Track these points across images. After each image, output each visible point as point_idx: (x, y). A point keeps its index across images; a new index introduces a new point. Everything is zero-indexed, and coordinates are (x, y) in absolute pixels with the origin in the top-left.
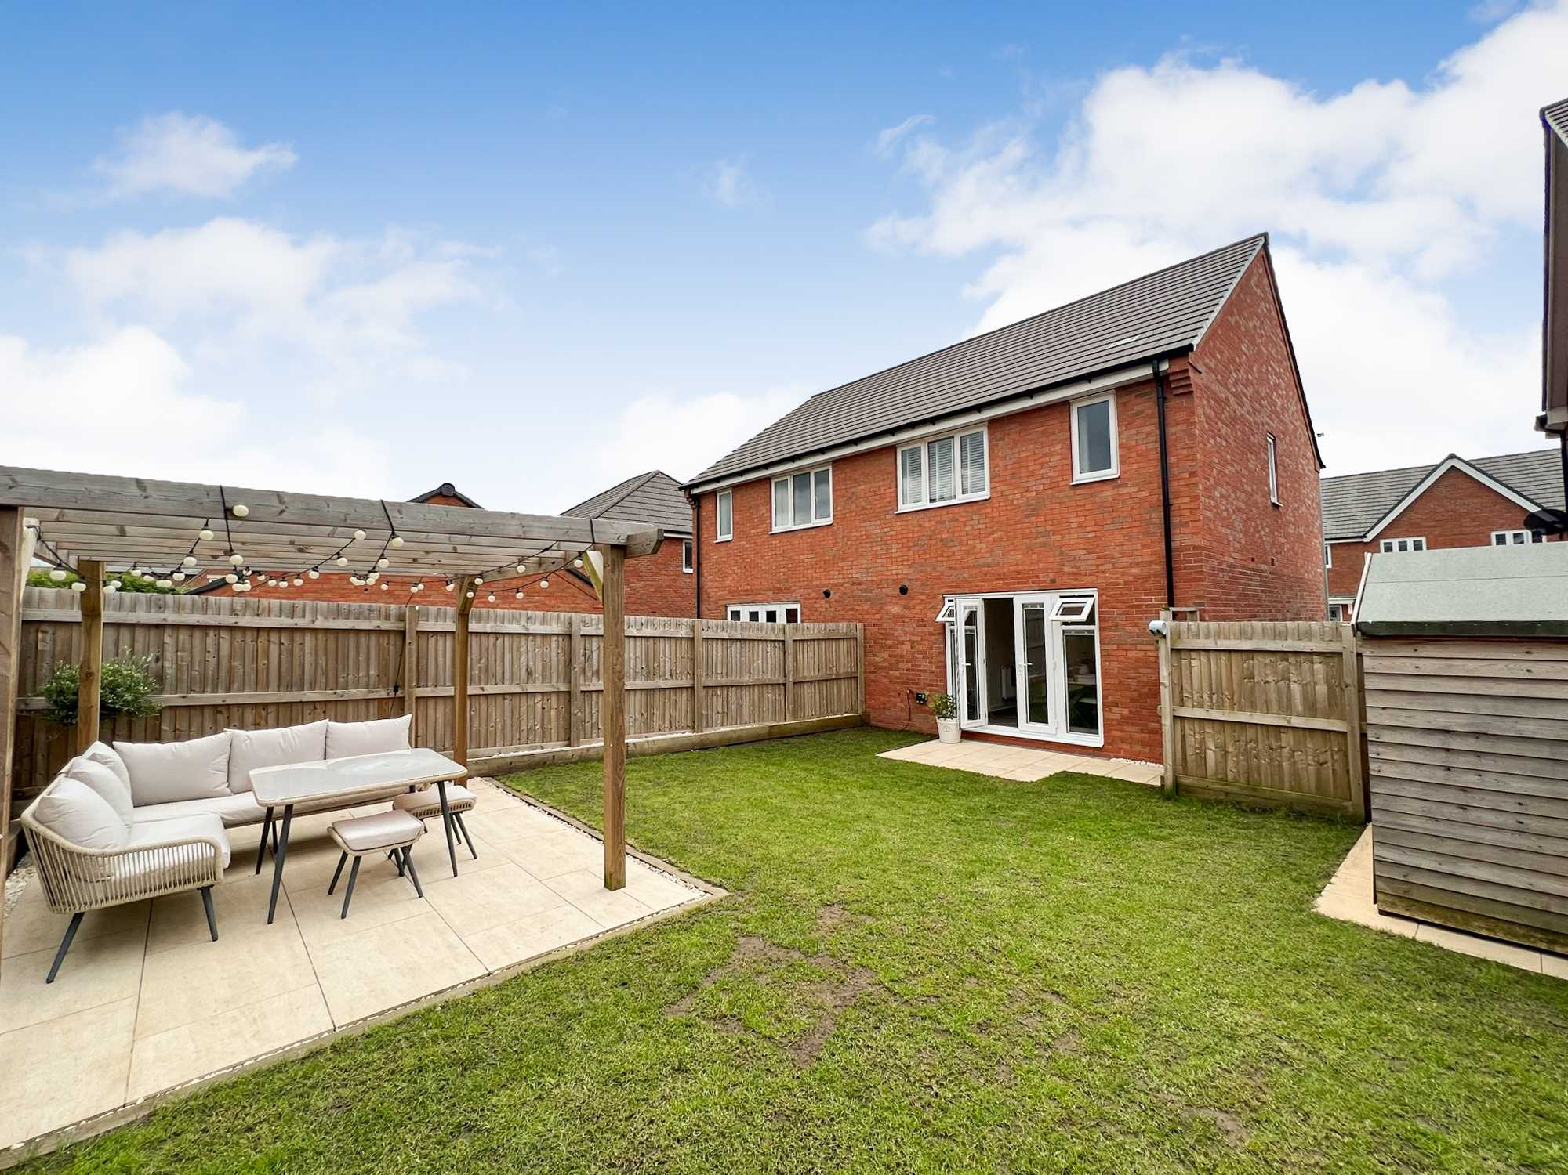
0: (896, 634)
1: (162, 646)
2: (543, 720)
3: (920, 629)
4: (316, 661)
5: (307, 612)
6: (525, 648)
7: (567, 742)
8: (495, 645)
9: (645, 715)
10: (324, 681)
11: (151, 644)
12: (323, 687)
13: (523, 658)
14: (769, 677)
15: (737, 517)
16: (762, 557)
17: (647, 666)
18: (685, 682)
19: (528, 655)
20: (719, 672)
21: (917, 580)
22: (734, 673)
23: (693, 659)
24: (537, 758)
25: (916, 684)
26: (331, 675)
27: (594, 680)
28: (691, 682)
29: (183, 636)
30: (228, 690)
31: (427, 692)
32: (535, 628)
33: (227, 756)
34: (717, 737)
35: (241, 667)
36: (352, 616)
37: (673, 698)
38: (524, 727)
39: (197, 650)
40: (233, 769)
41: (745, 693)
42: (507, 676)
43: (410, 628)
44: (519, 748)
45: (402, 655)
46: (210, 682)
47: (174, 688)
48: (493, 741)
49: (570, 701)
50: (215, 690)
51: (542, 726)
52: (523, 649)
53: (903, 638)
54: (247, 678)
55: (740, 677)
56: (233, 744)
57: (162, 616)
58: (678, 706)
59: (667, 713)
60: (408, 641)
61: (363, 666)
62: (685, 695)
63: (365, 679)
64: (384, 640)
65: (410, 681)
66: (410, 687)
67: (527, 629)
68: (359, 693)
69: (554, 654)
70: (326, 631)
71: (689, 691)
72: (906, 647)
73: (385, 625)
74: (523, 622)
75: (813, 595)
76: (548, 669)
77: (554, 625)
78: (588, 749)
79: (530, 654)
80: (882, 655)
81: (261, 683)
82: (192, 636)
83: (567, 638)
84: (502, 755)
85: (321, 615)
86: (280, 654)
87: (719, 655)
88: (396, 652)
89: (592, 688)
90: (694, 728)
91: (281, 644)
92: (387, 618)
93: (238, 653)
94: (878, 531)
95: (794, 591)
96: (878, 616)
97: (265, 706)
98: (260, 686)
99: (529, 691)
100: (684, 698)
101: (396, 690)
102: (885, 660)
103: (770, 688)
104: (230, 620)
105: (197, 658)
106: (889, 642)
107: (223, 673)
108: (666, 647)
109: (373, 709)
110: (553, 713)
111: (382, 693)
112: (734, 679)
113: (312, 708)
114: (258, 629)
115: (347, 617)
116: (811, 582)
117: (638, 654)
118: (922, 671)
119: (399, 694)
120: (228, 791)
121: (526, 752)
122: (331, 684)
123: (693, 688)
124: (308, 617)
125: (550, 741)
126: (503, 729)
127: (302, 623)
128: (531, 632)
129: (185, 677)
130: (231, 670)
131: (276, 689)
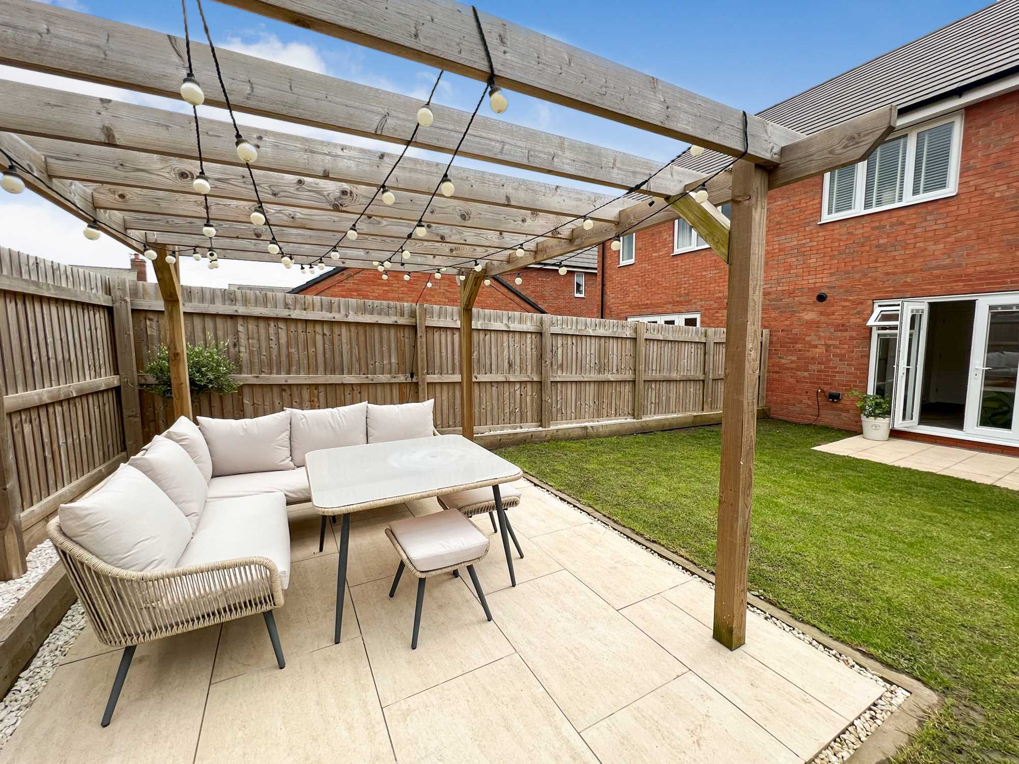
0: (808, 339)
1: (237, 333)
2: (521, 405)
3: (839, 334)
4: (351, 349)
5: (341, 306)
6: (507, 343)
7: (539, 423)
8: (484, 340)
9: (597, 403)
10: (357, 366)
11: (229, 332)
12: (358, 371)
13: (506, 353)
14: (692, 374)
15: (640, 244)
16: (663, 276)
17: (600, 361)
18: (629, 376)
19: (509, 349)
20: (654, 368)
21: (841, 287)
22: (665, 370)
23: (635, 357)
24: (519, 436)
25: (830, 384)
26: (363, 362)
27: (559, 372)
28: (633, 376)
29: (252, 326)
30: (289, 372)
31: (435, 379)
32: (515, 326)
33: (289, 432)
34: (654, 424)
35: (296, 353)
36: (375, 312)
37: (618, 389)
38: (507, 410)
39: (263, 337)
40: (294, 444)
41: (673, 386)
42: (494, 367)
43: (421, 324)
44: (503, 427)
45: (415, 346)
46: (275, 365)
47: (249, 369)
48: (484, 421)
49: (541, 390)
50: (279, 373)
51: (520, 410)
52: (505, 344)
53: (816, 342)
54: (301, 362)
55: (670, 373)
56: (293, 421)
57: (235, 308)
58: (622, 396)
59: (613, 401)
60: (419, 335)
61: (386, 354)
62: (628, 388)
63: (388, 366)
64: (401, 334)
65: (423, 369)
66: (423, 374)
67: (509, 327)
68: (384, 378)
69: (529, 350)
70: (358, 324)
71: (631, 384)
72: (821, 350)
73: (401, 321)
74: (505, 322)
75: (716, 305)
76: (524, 362)
77: (529, 323)
78: (558, 430)
79: (511, 348)
80: (790, 357)
81: (311, 368)
82: (258, 326)
83: (539, 335)
84: (492, 433)
85: (352, 311)
86: (324, 344)
87: (655, 353)
88: (410, 345)
89: (558, 379)
90: (634, 415)
91: (324, 335)
92: (402, 315)
93: (293, 342)
94: (796, 243)
95: (695, 303)
96: (787, 323)
97: (317, 386)
98: (311, 370)
99: (511, 380)
100: (627, 390)
101: (412, 377)
102: (792, 362)
103: (692, 383)
104: (284, 313)
105: (264, 345)
106: (799, 346)
107: (284, 359)
108: (613, 345)
109: (396, 392)
110: (528, 398)
111: (401, 378)
112: (665, 374)
113: (351, 389)
114: (306, 321)
115: (372, 313)
116: (713, 294)
117: (593, 351)
118: (837, 372)
119: (414, 380)
120: (292, 464)
121: (510, 431)
122: (364, 369)
123: (634, 381)
124: (343, 312)
125: (527, 422)
126: (492, 410)
127: (339, 317)
128: (512, 329)
129: (256, 361)
130: (289, 355)
131: (323, 372)
